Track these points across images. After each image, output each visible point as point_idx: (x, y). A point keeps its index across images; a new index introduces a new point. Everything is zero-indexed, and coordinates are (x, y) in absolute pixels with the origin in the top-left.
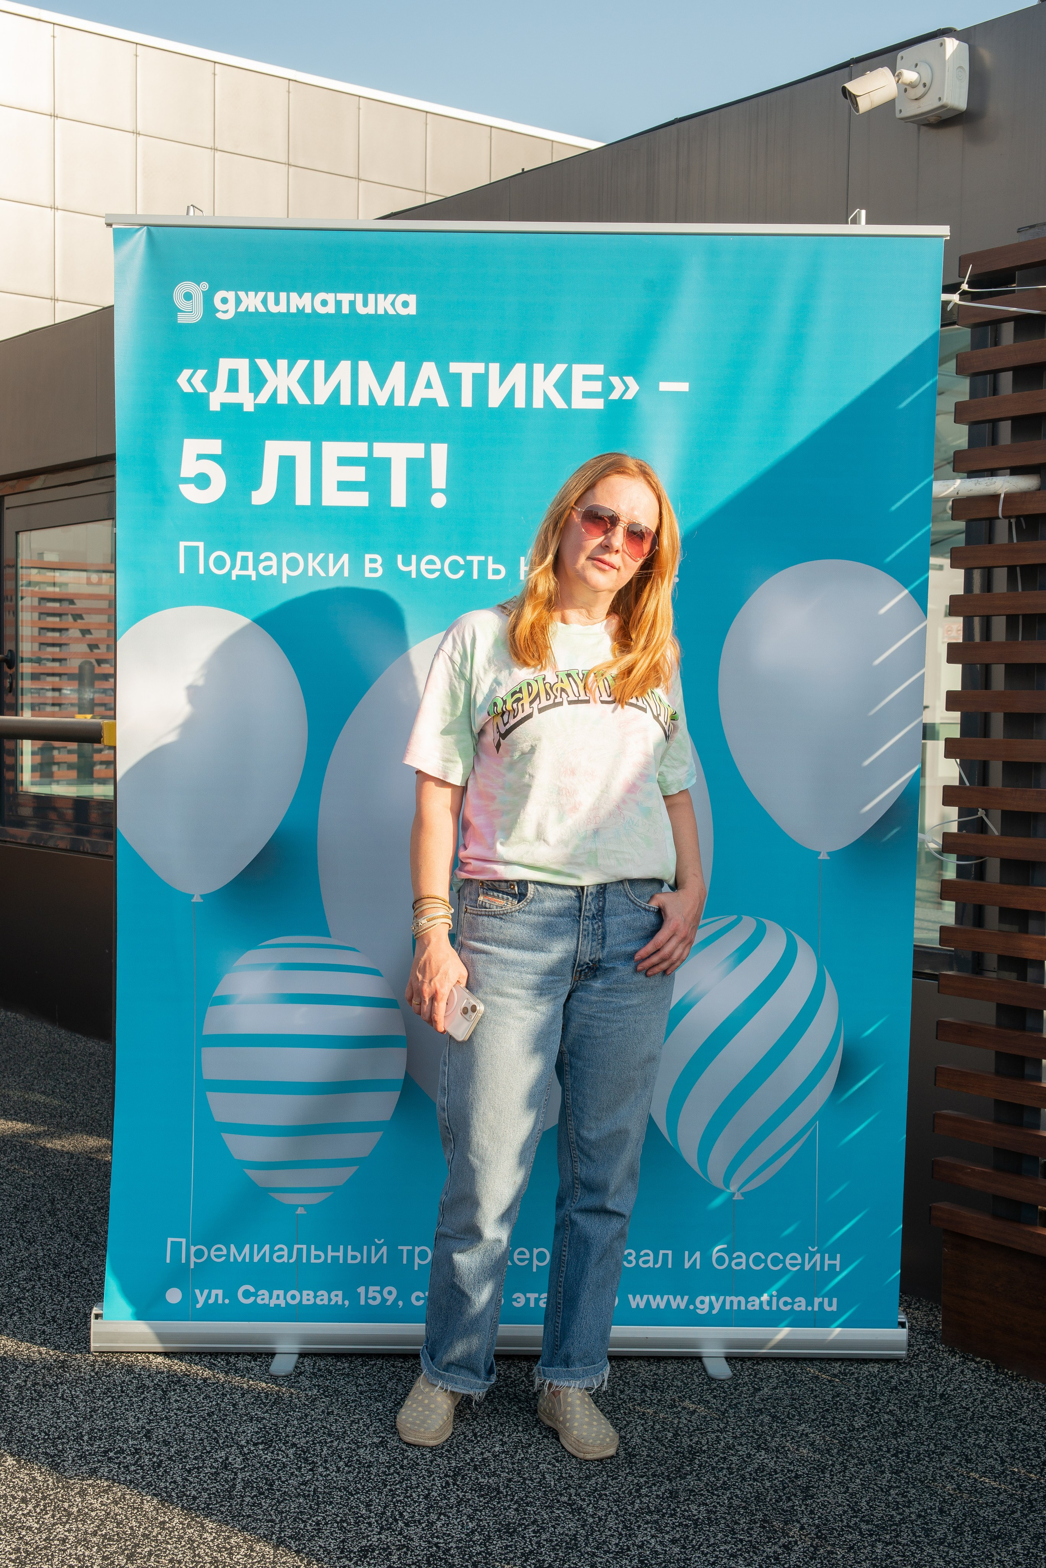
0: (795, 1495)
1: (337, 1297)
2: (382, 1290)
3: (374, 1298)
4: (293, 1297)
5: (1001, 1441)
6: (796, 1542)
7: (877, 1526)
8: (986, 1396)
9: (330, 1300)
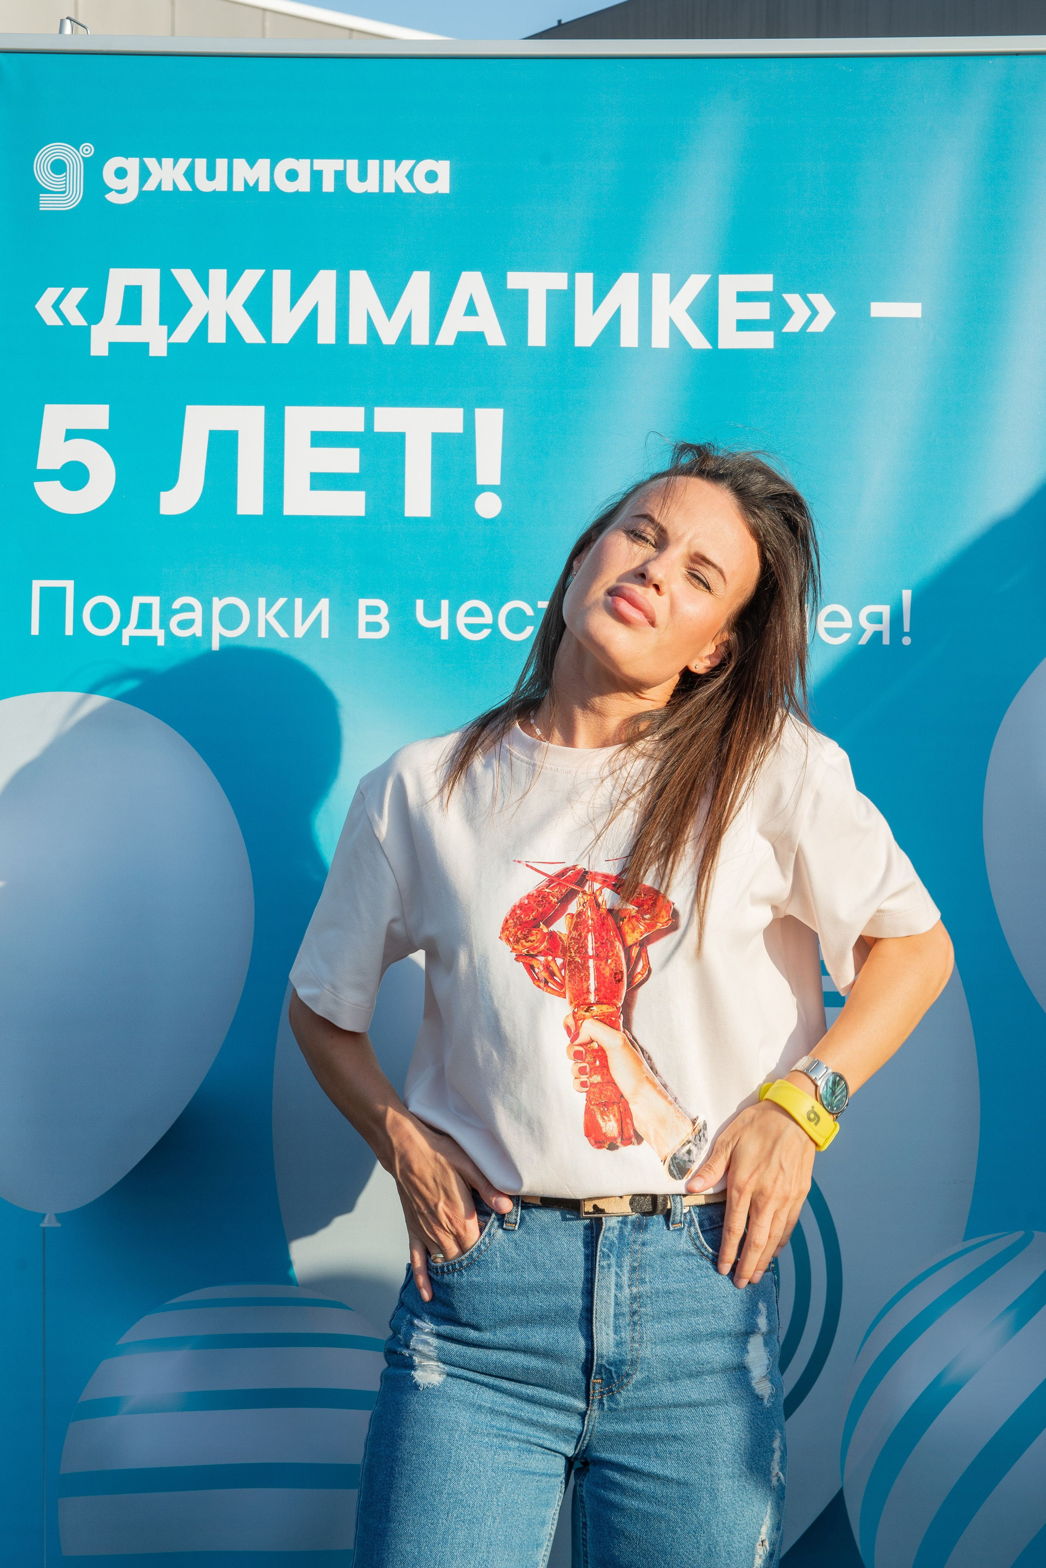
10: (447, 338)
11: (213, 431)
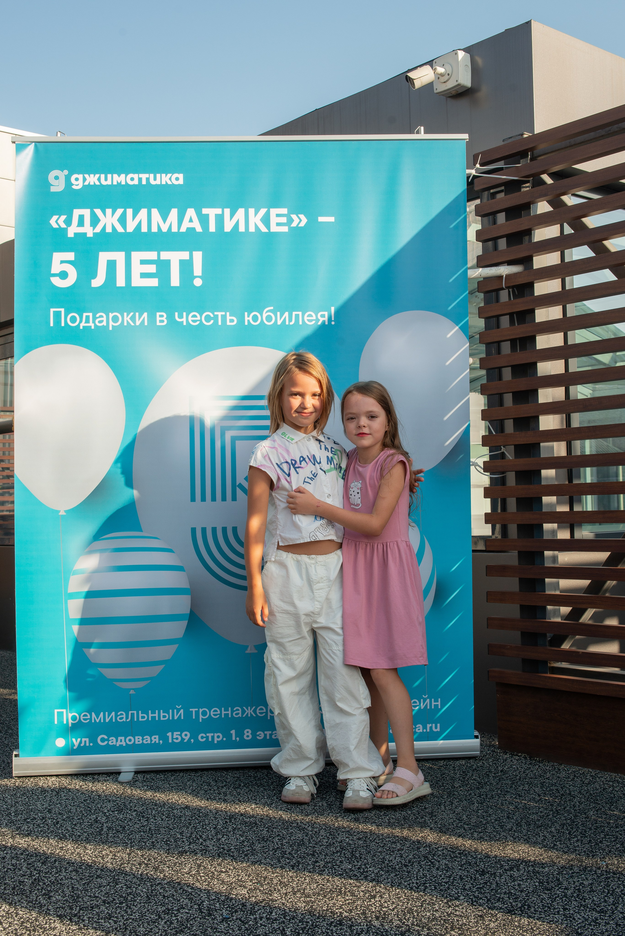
0: (425, 816)
1: (156, 739)
2: (181, 734)
3: (177, 739)
4: (130, 740)
5: (538, 787)
6: (429, 835)
7: (473, 826)
8: (526, 770)
9: (151, 741)
10: (183, 229)
11: (108, 260)
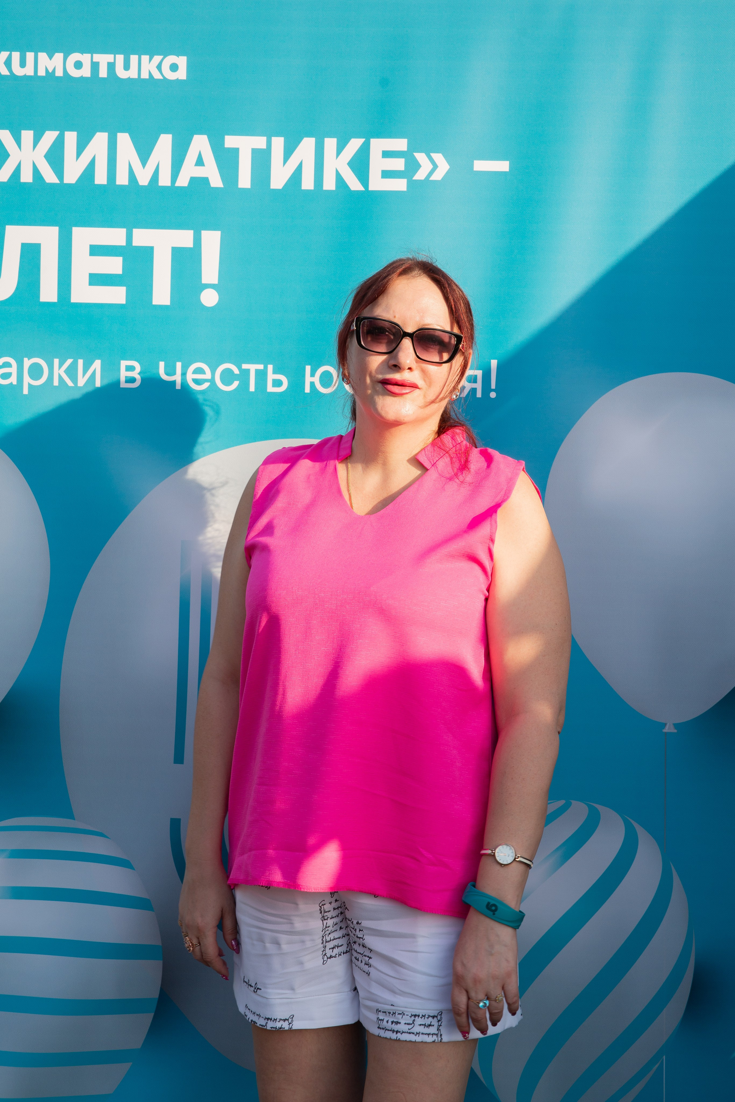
10: (183, 181)
11: (24, 243)
